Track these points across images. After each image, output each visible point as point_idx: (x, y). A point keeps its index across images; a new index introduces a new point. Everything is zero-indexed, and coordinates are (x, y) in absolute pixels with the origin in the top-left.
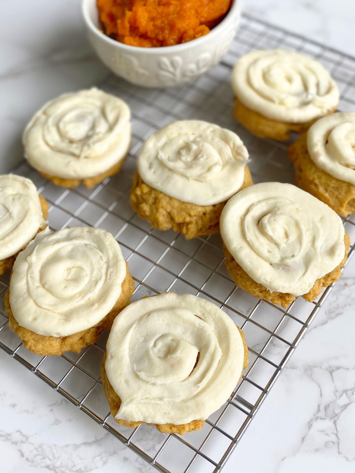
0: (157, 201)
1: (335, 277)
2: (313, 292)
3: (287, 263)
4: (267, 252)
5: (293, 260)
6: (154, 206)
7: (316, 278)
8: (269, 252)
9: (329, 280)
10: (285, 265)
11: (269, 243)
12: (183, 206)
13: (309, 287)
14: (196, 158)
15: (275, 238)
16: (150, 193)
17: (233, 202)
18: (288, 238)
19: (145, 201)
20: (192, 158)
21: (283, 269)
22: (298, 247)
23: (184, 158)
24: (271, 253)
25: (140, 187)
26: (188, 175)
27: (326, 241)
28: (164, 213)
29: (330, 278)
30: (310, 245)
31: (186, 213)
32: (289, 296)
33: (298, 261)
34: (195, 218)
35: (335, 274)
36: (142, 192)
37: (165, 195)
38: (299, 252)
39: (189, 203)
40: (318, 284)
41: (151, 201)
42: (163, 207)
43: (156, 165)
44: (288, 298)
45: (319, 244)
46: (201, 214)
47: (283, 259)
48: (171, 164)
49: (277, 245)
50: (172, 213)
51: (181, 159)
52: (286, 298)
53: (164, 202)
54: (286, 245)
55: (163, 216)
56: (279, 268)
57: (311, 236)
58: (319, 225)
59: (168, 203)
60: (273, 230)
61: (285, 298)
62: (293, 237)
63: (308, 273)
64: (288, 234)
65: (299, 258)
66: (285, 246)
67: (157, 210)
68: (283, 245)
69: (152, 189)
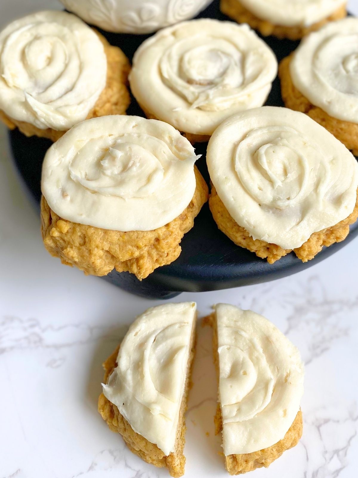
0: (87, 240)
1: (340, 236)
2: (308, 248)
3: (279, 206)
4: (258, 190)
5: (287, 202)
6: (83, 248)
7: (313, 230)
8: (260, 189)
9: (332, 237)
10: (276, 209)
11: (263, 178)
12: (126, 238)
13: (302, 240)
14: (125, 168)
15: (270, 173)
16: (73, 230)
17: (228, 123)
18: (287, 176)
19: (69, 244)
20: (121, 169)
21: (274, 213)
22: (296, 188)
23: (108, 172)
24: (262, 190)
25: (56, 226)
26: (122, 194)
27: (334, 186)
28: (101, 253)
29: (334, 235)
30: (312, 189)
31: (132, 246)
32: (278, 250)
33: (293, 206)
34: (146, 249)
35: (340, 231)
36: (61, 232)
37: (96, 228)
38: (297, 195)
39: (133, 232)
40: (316, 239)
41: (77, 241)
42: (97, 247)
43: (71, 191)
44: (277, 251)
45: (324, 189)
46: (152, 241)
47: (275, 200)
48: (93, 185)
49: (271, 182)
50: (113, 251)
51: (104, 174)
52: (274, 250)
53: (97, 239)
54: (282, 184)
55: (101, 257)
56: (269, 212)
57: (316, 179)
58: (328, 166)
59: (103, 239)
60: (270, 163)
61: (272, 251)
62: (293, 176)
63: (303, 222)
64: (288, 171)
65: (295, 202)
66: (281, 186)
67: (90, 252)
68: (279, 183)
69: (75, 225)
